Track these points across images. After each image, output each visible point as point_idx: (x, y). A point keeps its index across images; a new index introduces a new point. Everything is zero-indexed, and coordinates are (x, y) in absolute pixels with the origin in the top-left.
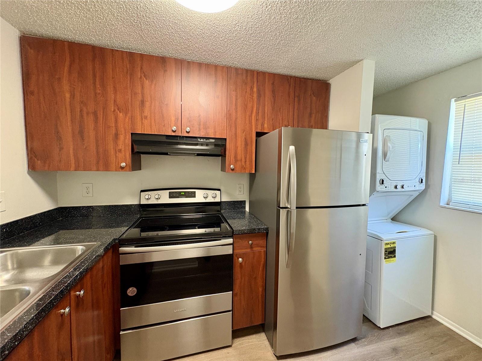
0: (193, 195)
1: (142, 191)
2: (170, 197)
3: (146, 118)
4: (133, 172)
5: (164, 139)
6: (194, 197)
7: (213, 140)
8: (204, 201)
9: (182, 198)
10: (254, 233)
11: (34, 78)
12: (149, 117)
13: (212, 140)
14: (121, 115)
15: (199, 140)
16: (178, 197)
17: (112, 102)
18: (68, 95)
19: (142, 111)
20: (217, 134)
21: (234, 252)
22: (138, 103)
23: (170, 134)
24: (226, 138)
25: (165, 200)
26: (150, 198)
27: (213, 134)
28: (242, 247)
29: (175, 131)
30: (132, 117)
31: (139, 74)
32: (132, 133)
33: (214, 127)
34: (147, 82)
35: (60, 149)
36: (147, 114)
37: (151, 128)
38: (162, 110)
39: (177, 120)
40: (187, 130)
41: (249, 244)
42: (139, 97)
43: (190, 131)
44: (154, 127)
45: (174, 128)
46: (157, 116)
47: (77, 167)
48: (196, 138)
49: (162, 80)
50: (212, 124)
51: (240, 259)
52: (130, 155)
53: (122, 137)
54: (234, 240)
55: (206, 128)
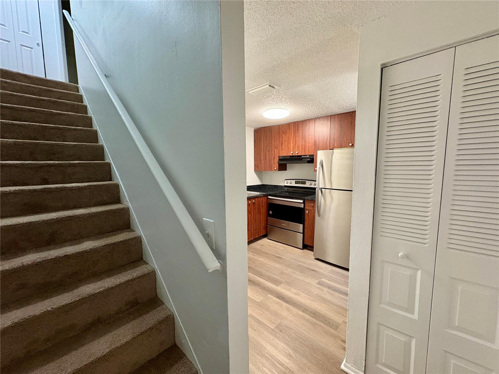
0: (304, 183)
1: (286, 180)
2: (295, 183)
3: (283, 150)
4: (279, 171)
5: (289, 158)
6: (305, 184)
7: (309, 156)
8: (309, 186)
9: (300, 184)
10: (314, 201)
11: (256, 141)
14: (276, 150)
15: (302, 156)
16: (298, 184)
17: (273, 145)
18: (263, 145)
19: (282, 147)
20: (310, 153)
21: (306, 208)
22: (281, 144)
23: (290, 155)
24: (313, 154)
25: (293, 184)
26: (288, 183)
27: (308, 153)
28: (308, 206)
29: (292, 154)
30: (279, 150)
31: (281, 133)
32: (279, 156)
33: (308, 149)
34: (283, 135)
35: (261, 164)
36: (283, 148)
37: (284, 153)
38: (288, 145)
39: (293, 149)
40: (296, 153)
41: (311, 205)
42: (281, 142)
43: (298, 153)
44: (285, 153)
45: (292, 153)
46: (287, 148)
47: (264, 169)
48: (301, 156)
49: (288, 133)
50: (307, 148)
51: (307, 211)
52: (277, 165)
53: (276, 158)
54: (305, 202)
55: (305, 151)
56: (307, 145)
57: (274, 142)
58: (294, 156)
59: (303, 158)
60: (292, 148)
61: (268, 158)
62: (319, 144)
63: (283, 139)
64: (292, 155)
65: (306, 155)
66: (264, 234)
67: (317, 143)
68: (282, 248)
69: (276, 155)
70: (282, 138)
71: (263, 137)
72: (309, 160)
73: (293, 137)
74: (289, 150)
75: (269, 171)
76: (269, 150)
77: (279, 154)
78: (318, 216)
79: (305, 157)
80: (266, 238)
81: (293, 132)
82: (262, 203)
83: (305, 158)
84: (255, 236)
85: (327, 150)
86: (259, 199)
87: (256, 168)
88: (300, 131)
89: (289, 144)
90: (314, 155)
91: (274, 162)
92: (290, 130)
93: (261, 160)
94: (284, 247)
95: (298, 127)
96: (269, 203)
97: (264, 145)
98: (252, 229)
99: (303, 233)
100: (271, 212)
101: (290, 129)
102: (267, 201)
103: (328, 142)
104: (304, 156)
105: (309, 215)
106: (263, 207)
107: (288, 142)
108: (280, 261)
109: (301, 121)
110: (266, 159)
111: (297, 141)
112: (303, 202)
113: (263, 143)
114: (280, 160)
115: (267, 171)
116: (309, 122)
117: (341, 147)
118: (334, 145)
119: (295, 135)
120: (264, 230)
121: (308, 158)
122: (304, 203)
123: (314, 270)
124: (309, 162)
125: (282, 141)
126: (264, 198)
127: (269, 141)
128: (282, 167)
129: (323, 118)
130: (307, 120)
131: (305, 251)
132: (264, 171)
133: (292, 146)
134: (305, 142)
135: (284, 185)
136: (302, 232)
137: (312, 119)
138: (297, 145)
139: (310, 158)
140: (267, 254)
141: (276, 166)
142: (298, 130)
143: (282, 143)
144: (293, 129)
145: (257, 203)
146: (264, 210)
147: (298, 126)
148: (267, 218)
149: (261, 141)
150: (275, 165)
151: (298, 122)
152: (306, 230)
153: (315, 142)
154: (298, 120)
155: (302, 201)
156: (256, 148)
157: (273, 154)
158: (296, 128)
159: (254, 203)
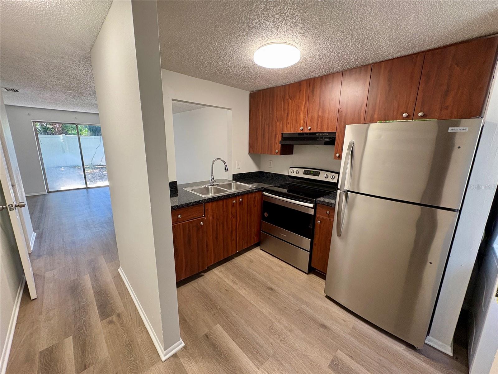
1: (291, 168)
2: (304, 174)
3: (288, 123)
5: (297, 136)
6: (319, 176)
8: (324, 179)
9: (310, 175)
10: (331, 206)
11: (252, 111)
12: (290, 123)
13: (326, 134)
14: (278, 123)
15: (317, 134)
16: (308, 174)
17: (275, 117)
19: (287, 119)
20: (329, 129)
21: (316, 215)
22: (285, 115)
23: (299, 132)
24: (336, 131)
25: (301, 175)
26: (294, 172)
27: (326, 129)
28: (322, 214)
29: (302, 130)
30: (283, 124)
31: (287, 97)
32: (282, 134)
33: (328, 124)
34: (291, 101)
35: (257, 143)
36: (289, 120)
37: (290, 129)
38: (296, 117)
39: (304, 122)
40: (309, 129)
41: (327, 213)
42: (286, 112)
43: (311, 129)
44: (292, 129)
45: (301, 128)
46: (294, 121)
47: (261, 152)
48: (315, 133)
49: (298, 97)
50: (326, 121)
51: (319, 221)
52: (280, 145)
53: (278, 136)
54: (317, 207)
55: (322, 126)
56: (326, 115)
57: (277, 112)
58: (304, 133)
59: (318, 137)
60: (302, 122)
61: (267, 136)
62: (346, 114)
63: (290, 107)
64: (301, 132)
65: (324, 133)
66: (255, 243)
67: (344, 114)
68: (279, 269)
69: (278, 131)
70: (288, 105)
71: (261, 105)
72: (327, 140)
73: (305, 103)
74: (298, 124)
75: (268, 154)
76: (269, 124)
77: (283, 130)
78: (338, 235)
79: (321, 135)
80: (258, 247)
81: (304, 95)
82: (254, 201)
83: (322, 137)
84: (242, 246)
85: (360, 123)
86: (250, 196)
87: (251, 150)
88: (317, 92)
89: (298, 114)
90: (335, 133)
91: (275, 142)
92: (302, 91)
93: (257, 139)
94: (280, 266)
95: (313, 88)
96: (265, 202)
97: (262, 117)
98: (238, 239)
99: (311, 251)
100: (266, 214)
101: (300, 91)
102: (262, 199)
103: (362, 111)
104: (320, 133)
105: (322, 226)
106: (255, 206)
107: (297, 112)
108: (272, 297)
109: (319, 77)
110: (264, 137)
111: (311, 112)
112: (314, 206)
113: (260, 114)
114: (284, 138)
115: (265, 154)
116: (333, 78)
117: (385, 118)
118: (372, 116)
119: (307, 100)
120: (256, 238)
121: (326, 137)
122: (315, 208)
123: (324, 326)
124: (327, 143)
125: (288, 110)
126: (257, 194)
127: (269, 111)
128: (287, 150)
129: (358, 69)
130: (330, 74)
131: (313, 277)
132: (261, 154)
133: (302, 117)
134: (324, 111)
135: (288, 175)
136: (309, 250)
137: (338, 72)
138: (310, 116)
139: (330, 138)
140: (254, 279)
141: (278, 148)
142: (313, 91)
143: (288, 114)
144: (306, 90)
145: (246, 202)
146: (256, 210)
147: (314, 84)
148: (261, 222)
149: (259, 110)
150: (276, 146)
151: (314, 79)
152: (315, 248)
153: (340, 111)
154: (314, 76)
155: (312, 205)
156: (251, 120)
157: (275, 129)
158: (311, 89)
159: (241, 203)
